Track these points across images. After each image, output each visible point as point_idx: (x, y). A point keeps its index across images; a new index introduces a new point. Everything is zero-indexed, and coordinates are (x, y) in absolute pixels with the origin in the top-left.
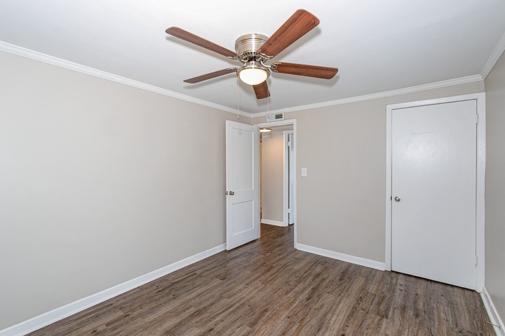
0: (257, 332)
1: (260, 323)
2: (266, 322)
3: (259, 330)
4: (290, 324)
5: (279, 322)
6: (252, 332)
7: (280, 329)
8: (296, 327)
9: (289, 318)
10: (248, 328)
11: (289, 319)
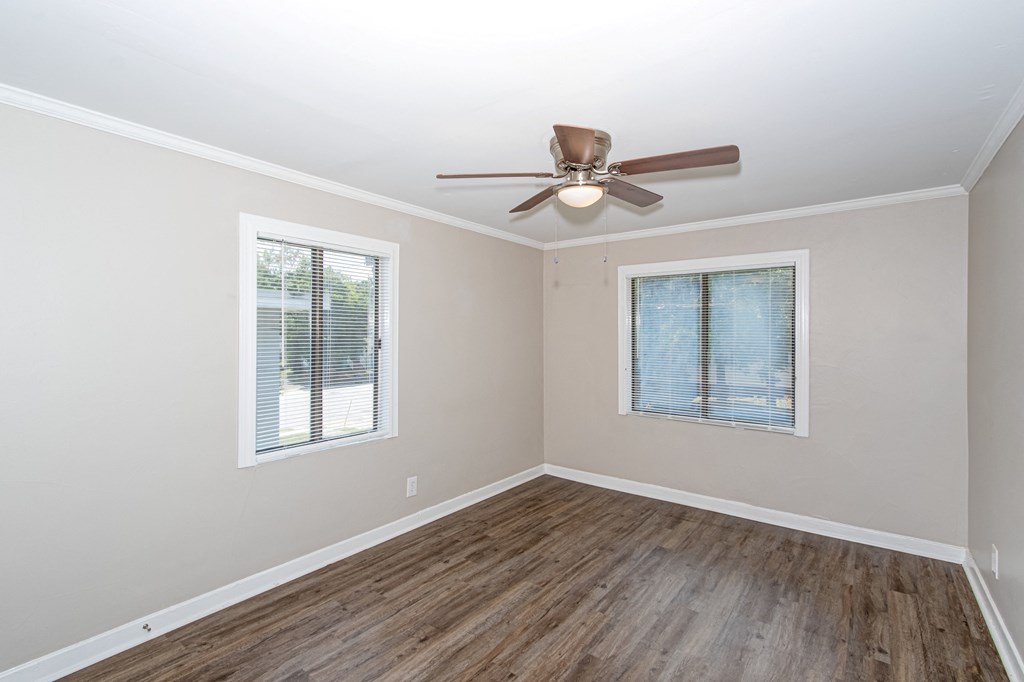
0: (576, 647)
1: (572, 664)
2: (562, 665)
3: (574, 650)
4: (511, 663)
5: (534, 666)
6: (586, 646)
7: (534, 653)
8: (500, 657)
9: (512, 675)
10: (595, 654)
11: (512, 671)
